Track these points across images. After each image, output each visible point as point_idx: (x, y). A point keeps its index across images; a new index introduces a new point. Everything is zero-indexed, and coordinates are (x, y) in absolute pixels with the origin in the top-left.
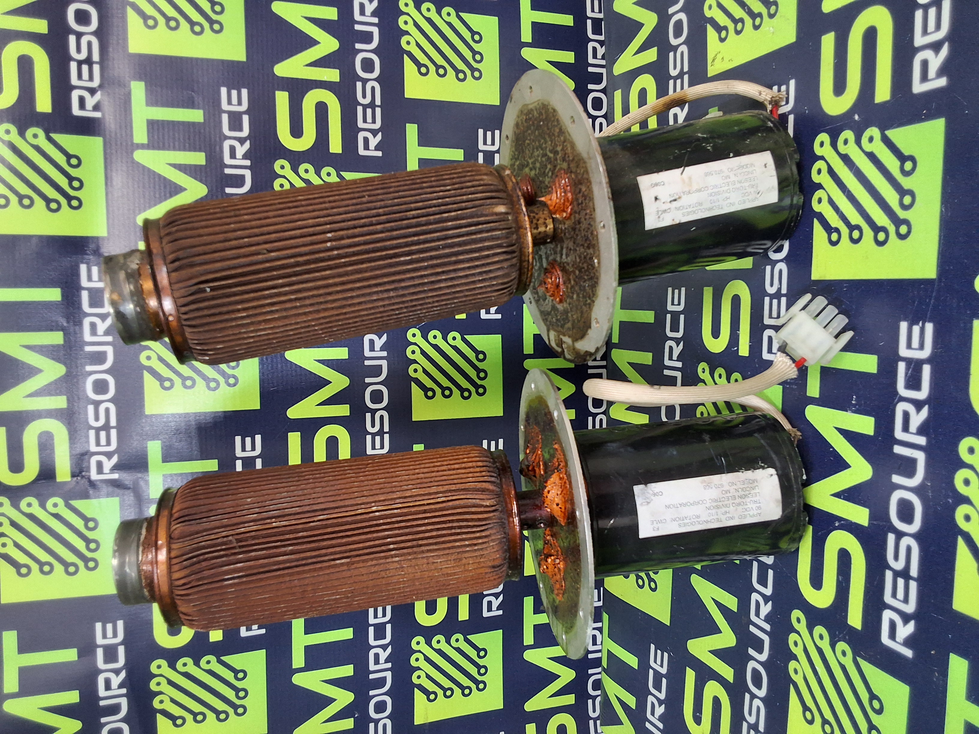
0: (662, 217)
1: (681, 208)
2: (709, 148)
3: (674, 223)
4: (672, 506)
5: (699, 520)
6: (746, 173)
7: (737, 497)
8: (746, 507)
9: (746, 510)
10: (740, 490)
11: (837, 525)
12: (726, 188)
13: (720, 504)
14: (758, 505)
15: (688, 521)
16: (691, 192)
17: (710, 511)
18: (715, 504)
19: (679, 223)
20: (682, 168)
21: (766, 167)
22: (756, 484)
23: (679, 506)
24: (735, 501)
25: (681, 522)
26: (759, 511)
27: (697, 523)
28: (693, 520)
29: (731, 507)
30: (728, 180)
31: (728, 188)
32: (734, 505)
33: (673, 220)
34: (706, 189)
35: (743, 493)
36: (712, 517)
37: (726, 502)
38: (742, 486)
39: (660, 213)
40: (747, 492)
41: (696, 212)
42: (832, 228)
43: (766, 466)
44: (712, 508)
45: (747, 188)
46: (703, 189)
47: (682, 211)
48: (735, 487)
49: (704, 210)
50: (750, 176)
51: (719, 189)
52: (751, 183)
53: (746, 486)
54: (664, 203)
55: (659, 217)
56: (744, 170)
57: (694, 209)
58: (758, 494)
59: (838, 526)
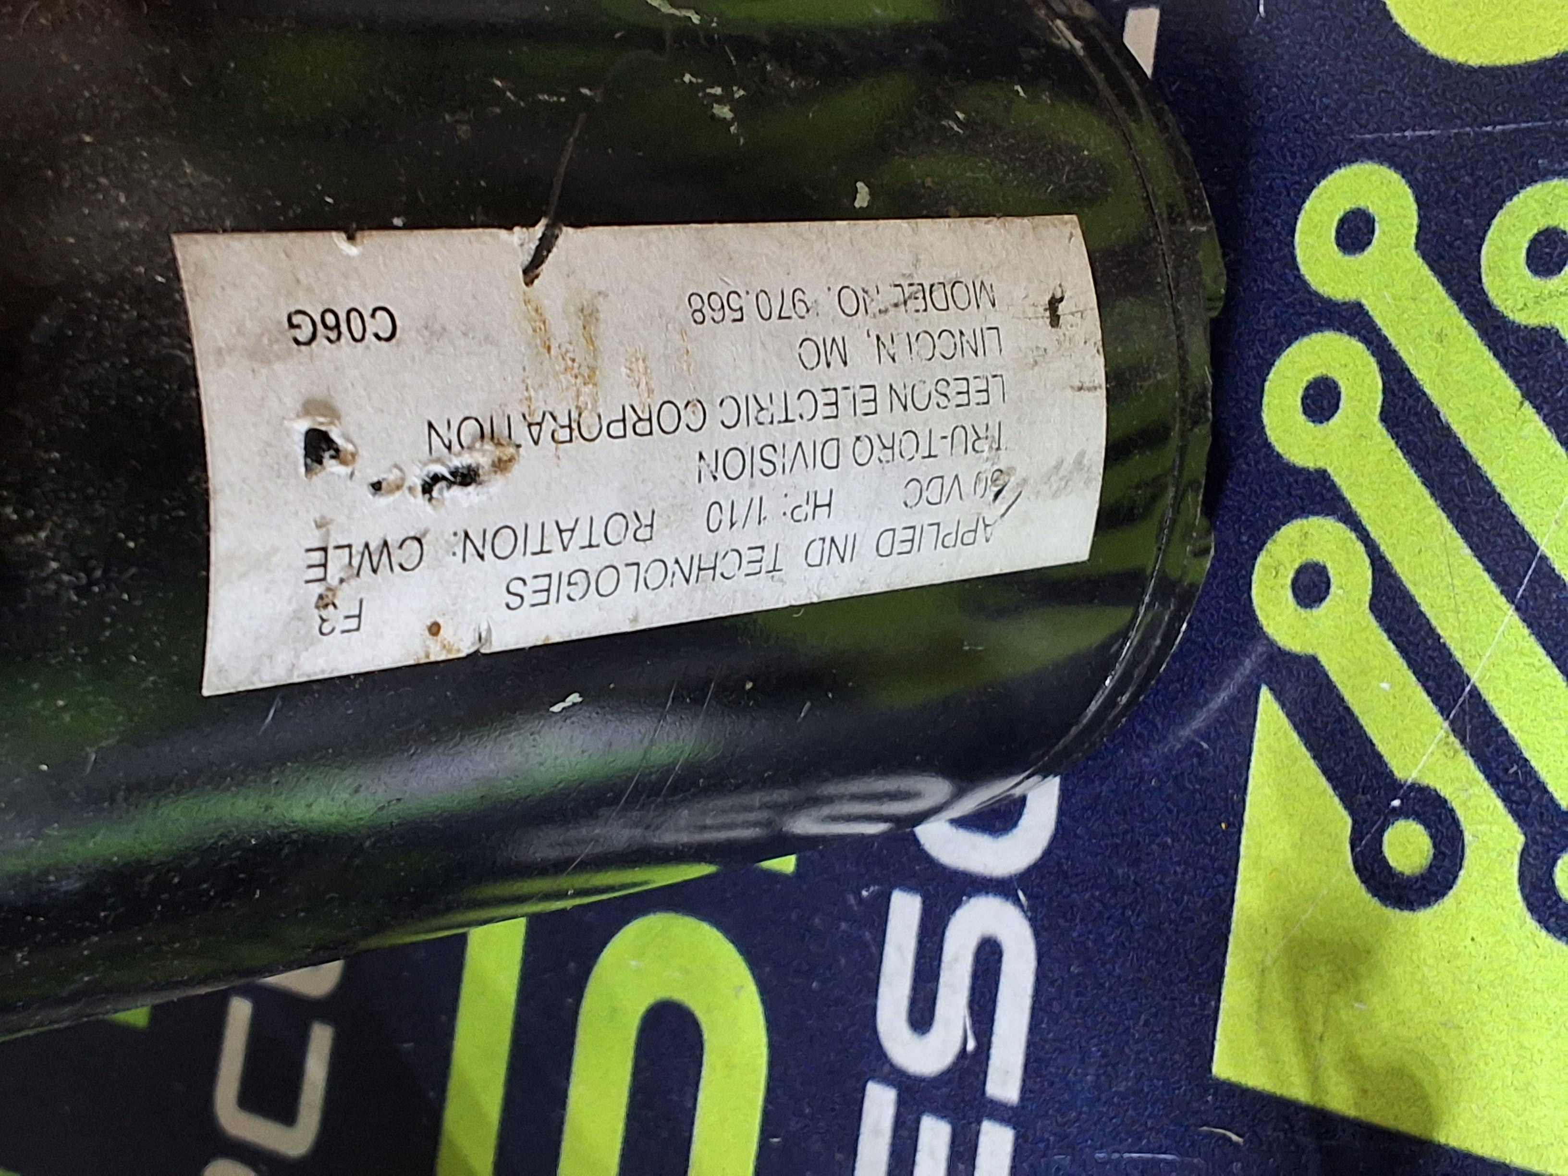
0: (346, 601)
1: (504, 543)
2: (724, 112)
3: (438, 654)
6: (945, 345)
12: (822, 429)
16: (589, 424)
19: (475, 656)
20: (539, 230)
21: (1055, 320)
30: (837, 376)
31: (827, 429)
33: (434, 629)
34: (692, 418)
39: (337, 561)
41: (607, 582)
42: (1393, 786)
45: (941, 447)
46: (668, 419)
47: (510, 570)
49: (656, 574)
50: (971, 365)
51: (779, 434)
52: (965, 417)
54: (377, 487)
55: (324, 602)
56: (935, 321)
57: (592, 561)
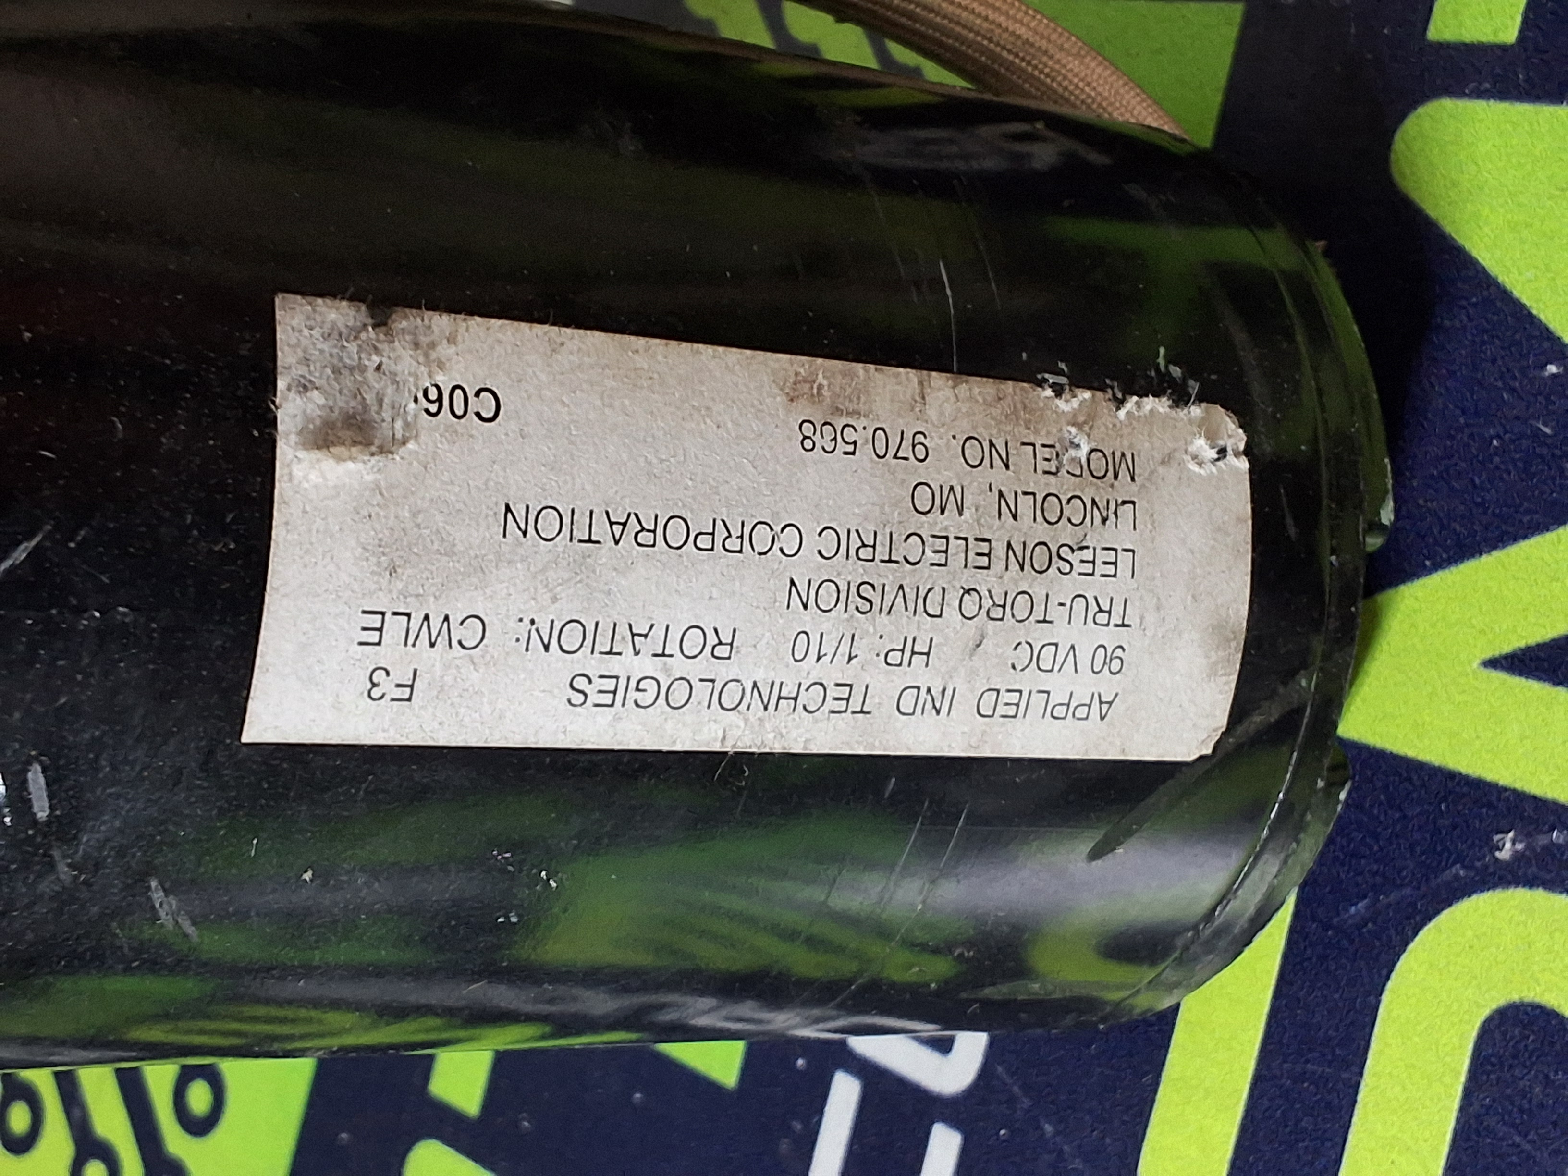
4: (549, 523)
5: (722, 672)
7: (999, 549)
8: (1039, 635)
9: (1035, 658)
10: (1025, 505)
11: (1504, 854)
13: (887, 576)
14: (1109, 637)
15: (645, 665)
17: (809, 620)
18: (854, 572)
22: (1124, 488)
23: (602, 530)
24: (984, 582)
25: (594, 665)
26: (1107, 686)
27: (702, 691)
28: (679, 666)
29: (951, 613)
32: (970, 604)
35: (1042, 532)
36: (811, 669)
37: (926, 576)
38: (1042, 485)
40: (1066, 534)
43: (1194, 387)
44: (828, 594)
48: (999, 477)
53: (1064, 485)
58: (1124, 559)
59: (1518, 857)
